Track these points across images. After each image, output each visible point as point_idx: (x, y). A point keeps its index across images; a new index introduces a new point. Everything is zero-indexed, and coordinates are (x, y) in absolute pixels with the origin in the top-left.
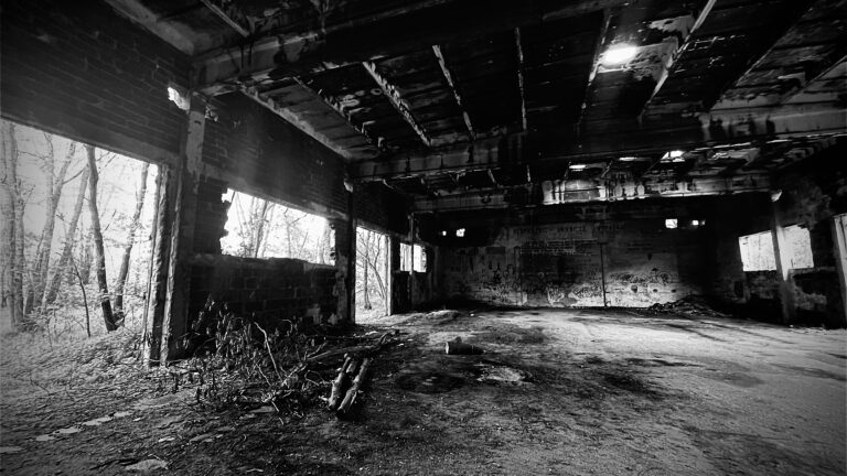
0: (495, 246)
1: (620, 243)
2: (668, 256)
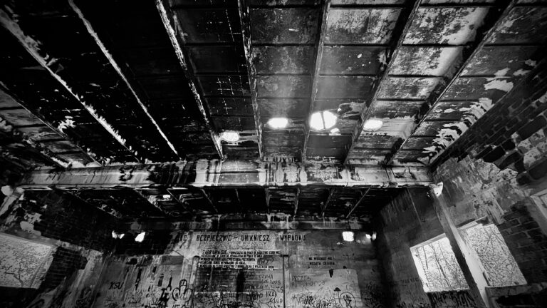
0: (173, 254)
1: (301, 257)
2: (348, 272)
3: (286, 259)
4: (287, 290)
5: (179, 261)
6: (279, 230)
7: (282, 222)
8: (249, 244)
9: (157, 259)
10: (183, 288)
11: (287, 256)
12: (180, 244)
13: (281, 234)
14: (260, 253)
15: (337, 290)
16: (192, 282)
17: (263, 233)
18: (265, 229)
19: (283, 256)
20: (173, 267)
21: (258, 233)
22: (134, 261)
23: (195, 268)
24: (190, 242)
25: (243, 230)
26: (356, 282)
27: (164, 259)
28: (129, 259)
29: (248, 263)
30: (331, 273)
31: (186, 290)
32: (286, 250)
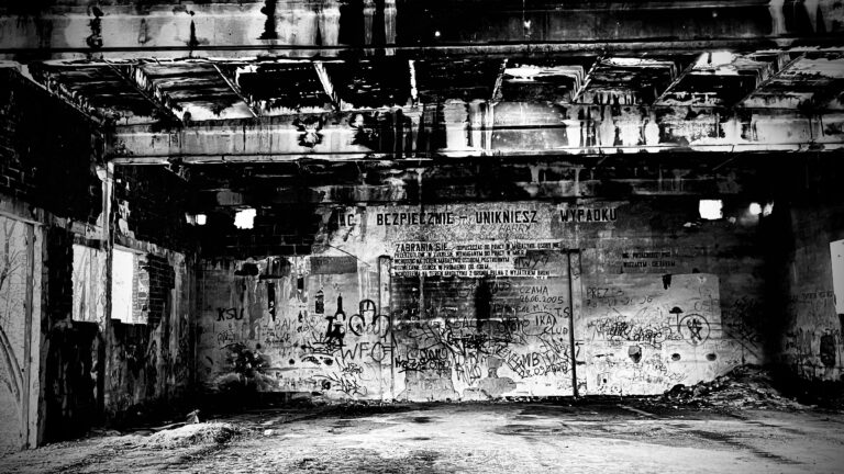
0: (332, 253)
1: (606, 252)
2: (701, 280)
3: (575, 258)
4: (576, 313)
5: (349, 266)
6: (558, 200)
7: (563, 183)
8: (495, 230)
9: (300, 264)
10: (369, 315)
11: (576, 251)
12: (342, 232)
13: (562, 207)
14: (518, 246)
15: (676, 310)
16: (385, 302)
17: (523, 207)
18: (526, 197)
19: (568, 252)
20: (337, 278)
21: (512, 208)
22: (252, 270)
23: (385, 279)
24: (364, 228)
25: (478, 200)
26: (716, 295)
27: (315, 263)
28: (240, 265)
29: (494, 267)
30: (667, 282)
31: (375, 318)
32: (574, 241)
